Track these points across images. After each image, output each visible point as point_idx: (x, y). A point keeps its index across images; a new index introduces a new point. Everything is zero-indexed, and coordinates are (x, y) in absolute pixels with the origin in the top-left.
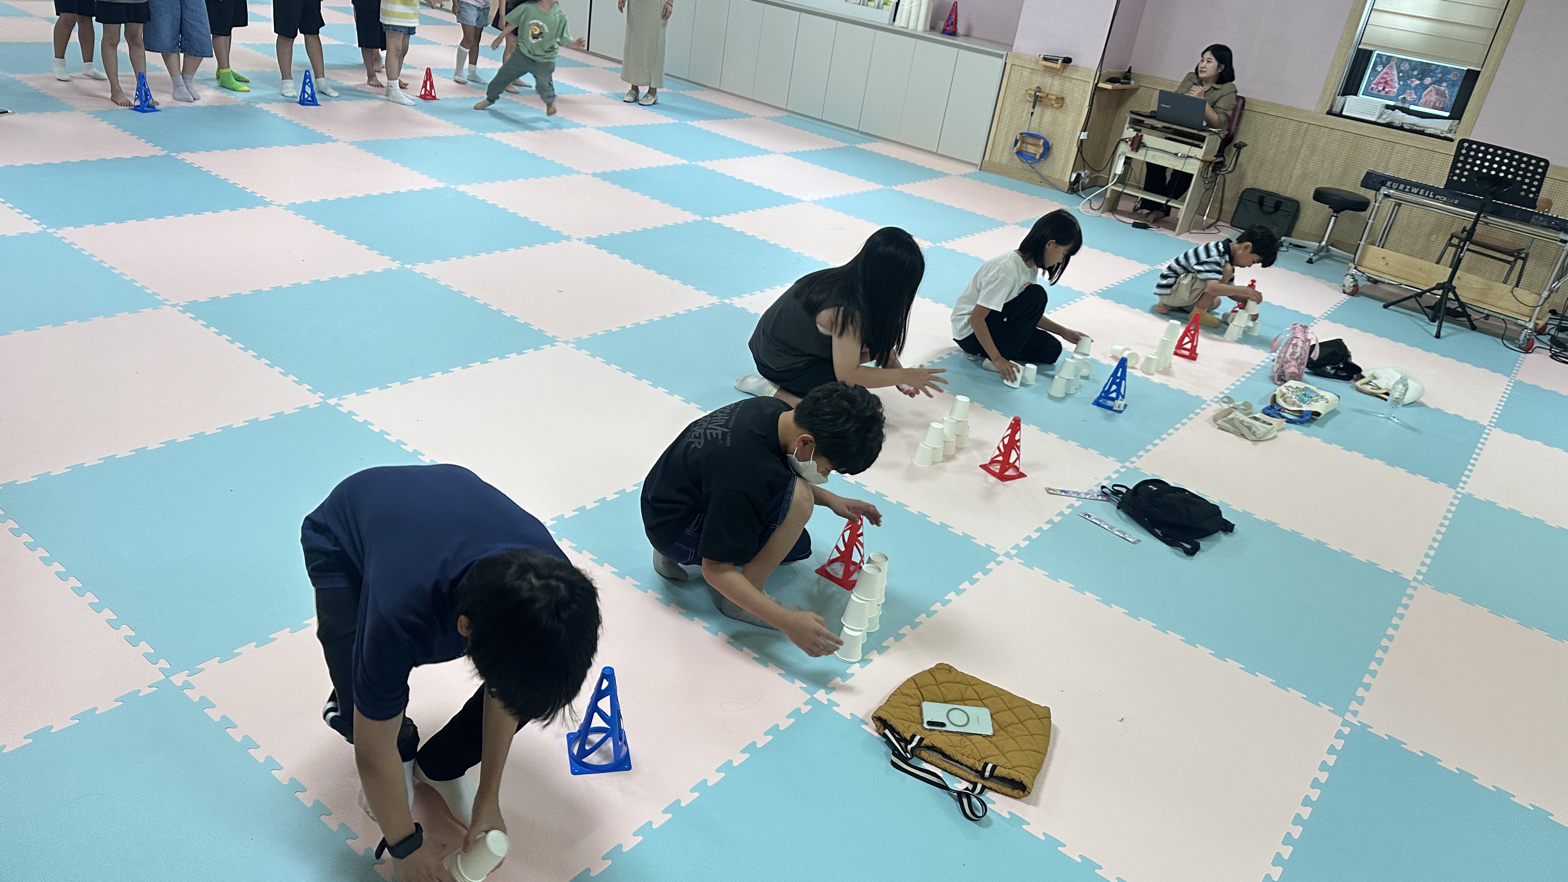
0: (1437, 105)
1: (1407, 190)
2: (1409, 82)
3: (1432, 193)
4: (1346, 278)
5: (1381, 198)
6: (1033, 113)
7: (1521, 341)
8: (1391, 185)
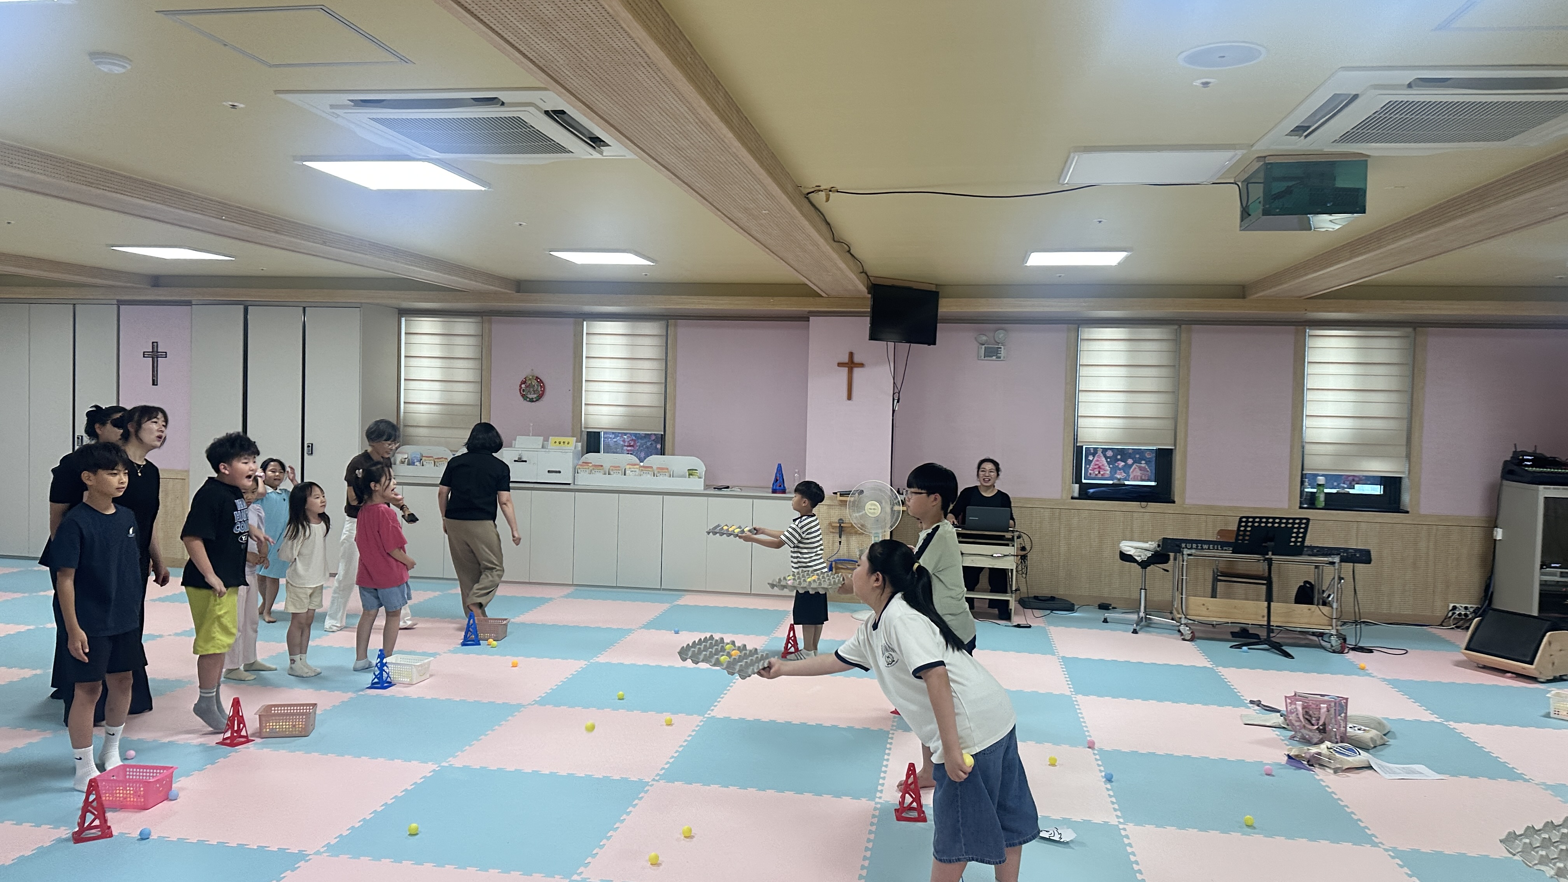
0: (1144, 478)
1: (1199, 548)
2: (1117, 464)
3: (1219, 546)
4: (1182, 628)
5: (1185, 557)
6: (840, 542)
7: (1332, 646)
8: (1186, 546)
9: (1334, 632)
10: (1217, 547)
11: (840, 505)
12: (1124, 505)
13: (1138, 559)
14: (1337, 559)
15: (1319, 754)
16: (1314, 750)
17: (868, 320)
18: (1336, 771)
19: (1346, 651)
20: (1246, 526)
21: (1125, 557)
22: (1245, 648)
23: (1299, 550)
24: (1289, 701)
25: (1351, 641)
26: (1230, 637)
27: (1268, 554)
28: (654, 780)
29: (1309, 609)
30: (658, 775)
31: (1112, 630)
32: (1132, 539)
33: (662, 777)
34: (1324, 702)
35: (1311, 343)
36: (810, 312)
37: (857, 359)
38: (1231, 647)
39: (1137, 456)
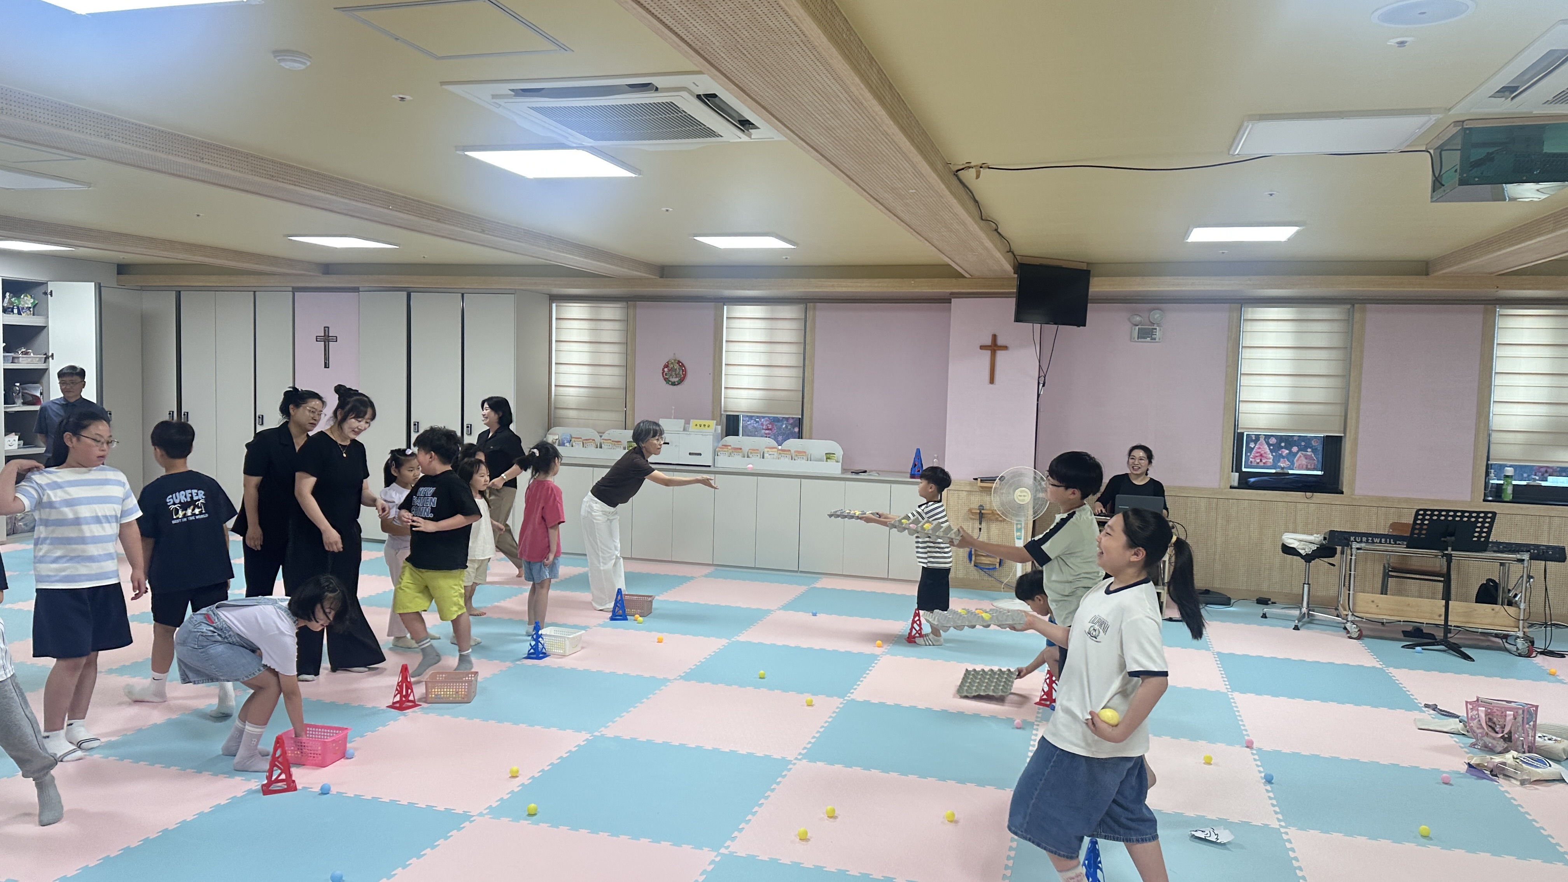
0: (1309, 467)
1: (1370, 541)
2: (1280, 452)
3: (1392, 540)
4: (1348, 625)
5: (1354, 551)
6: (980, 529)
7: (1518, 649)
8: (1355, 539)
9: (1520, 634)
10: (1390, 541)
11: (981, 491)
12: (1287, 495)
13: (1302, 552)
14: (1526, 556)
15: (1504, 764)
16: (1497, 759)
17: (1012, 302)
18: (1523, 783)
19: (1534, 655)
20: (1423, 520)
21: (1288, 550)
22: (1418, 649)
23: (1483, 546)
24: (1470, 706)
25: (1540, 645)
26: (1402, 636)
27: (1447, 550)
28: (796, 759)
29: (1493, 610)
30: (800, 754)
31: (1271, 625)
32: (1295, 532)
33: (805, 756)
34: (1511, 709)
35: (1501, 323)
36: (952, 293)
37: (1000, 342)
38: (1403, 647)
39: (1303, 444)
